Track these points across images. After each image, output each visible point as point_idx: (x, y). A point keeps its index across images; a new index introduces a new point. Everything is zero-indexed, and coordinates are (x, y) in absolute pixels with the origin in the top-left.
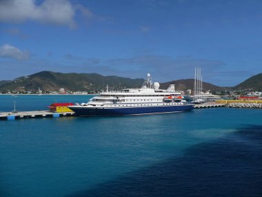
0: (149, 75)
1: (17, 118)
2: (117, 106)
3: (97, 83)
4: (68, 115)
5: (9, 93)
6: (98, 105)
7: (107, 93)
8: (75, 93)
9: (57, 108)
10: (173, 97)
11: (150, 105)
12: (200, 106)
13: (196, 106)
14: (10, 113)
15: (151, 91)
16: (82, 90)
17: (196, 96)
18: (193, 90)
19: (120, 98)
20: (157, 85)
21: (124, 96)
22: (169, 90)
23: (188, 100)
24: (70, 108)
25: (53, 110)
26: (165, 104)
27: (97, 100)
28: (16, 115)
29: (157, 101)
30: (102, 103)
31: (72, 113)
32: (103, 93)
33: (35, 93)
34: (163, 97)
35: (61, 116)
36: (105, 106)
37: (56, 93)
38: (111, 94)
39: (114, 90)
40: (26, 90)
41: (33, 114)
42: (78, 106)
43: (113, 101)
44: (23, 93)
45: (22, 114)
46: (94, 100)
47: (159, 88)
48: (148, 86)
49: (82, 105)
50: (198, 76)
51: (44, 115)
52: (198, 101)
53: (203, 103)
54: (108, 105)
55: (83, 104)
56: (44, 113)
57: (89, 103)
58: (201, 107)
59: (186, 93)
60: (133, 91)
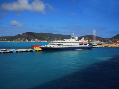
0: (73, 34)
1: (17, 52)
2: (60, 46)
3: (51, 37)
4: (39, 51)
5: (13, 41)
6: (52, 46)
7: (56, 41)
8: (42, 41)
9: (35, 47)
10: (84, 43)
11: (74, 46)
13: (94, 46)
14: (14, 50)
15: (74, 40)
16: (45, 40)
17: (93, 42)
18: (92, 40)
19: (61, 43)
20: (77, 38)
21: (63, 42)
22: (82, 40)
23: (90, 44)
24: (40, 48)
25: (33, 48)
26: (80, 46)
27: (51, 44)
28: (16, 50)
29: (77, 45)
32: (54, 41)
33: (25, 41)
34: (79, 43)
35: (36, 51)
36: (55, 47)
37: (34, 41)
38: (57, 41)
39: (59, 40)
40: (21, 40)
41: (24, 50)
42: (43, 47)
43: (58, 44)
44: (19, 41)
45: (19, 50)
46: (50, 44)
47: (78, 39)
48: (73, 38)
49: (45, 46)
50: (94, 34)
52: (94, 44)
53: (97, 45)
54: (56, 46)
55: (46, 46)
56: (29, 50)
57: (48, 45)
58: (96, 47)
59: (89, 41)
60: (66, 41)
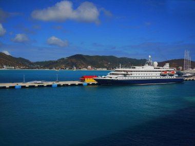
0: (150, 56)
1: (59, 86)
2: (127, 78)
3: (113, 62)
4: (93, 84)
5: (54, 69)
6: (114, 77)
7: (120, 69)
8: (98, 69)
9: (86, 79)
10: (168, 72)
11: (150, 78)
12: (188, 79)
13: (186, 79)
14: (54, 82)
15: (151, 68)
16: (103, 67)
17: (185, 71)
18: (183, 67)
19: (129, 73)
20: (156, 63)
21: (131, 71)
22: (165, 67)
23: (179, 74)
24: (95, 79)
25: (83, 81)
26: (162, 77)
27: (113, 74)
28: (58, 83)
29: (156, 75)
30: (116, 76)
31: (96, 82)
32: (117, 69)
33: (71, 69)
34: (160, 72)
35: (88, 84)
36: (118, 78)
37: (85, 69)
38: (122, 69)
39: (125, 67)
40: (65, 67)
41: (69, 83)
42: (100, 78)
43: (124, 75)
44: (63, 69)
45: (62, 83)
46: (111, 74)
47: (158, 66)
48: (149, 64)
49: (103, 78)
50: (187, 56)
51: (77, 84)
52: (187, 75)
53: (191, 76)
54: (120, 78)
55: (103, 76)
57: (107, 76)
58: (190, 80)
59: (178, 69)
60: (138, 68)
